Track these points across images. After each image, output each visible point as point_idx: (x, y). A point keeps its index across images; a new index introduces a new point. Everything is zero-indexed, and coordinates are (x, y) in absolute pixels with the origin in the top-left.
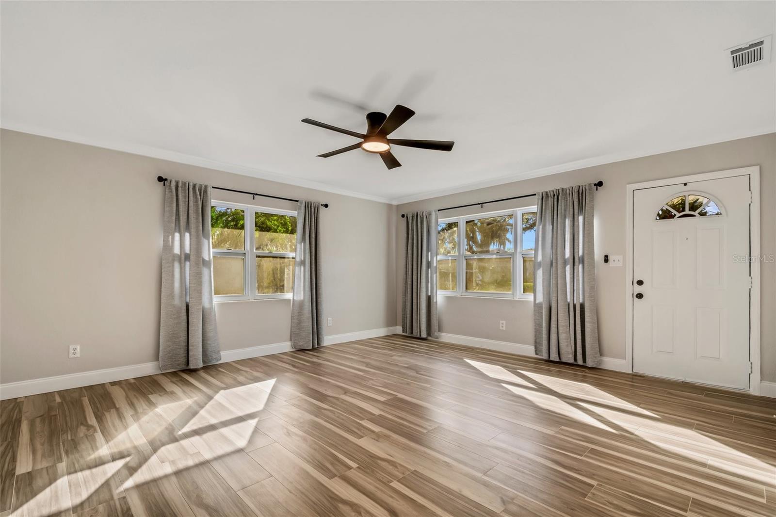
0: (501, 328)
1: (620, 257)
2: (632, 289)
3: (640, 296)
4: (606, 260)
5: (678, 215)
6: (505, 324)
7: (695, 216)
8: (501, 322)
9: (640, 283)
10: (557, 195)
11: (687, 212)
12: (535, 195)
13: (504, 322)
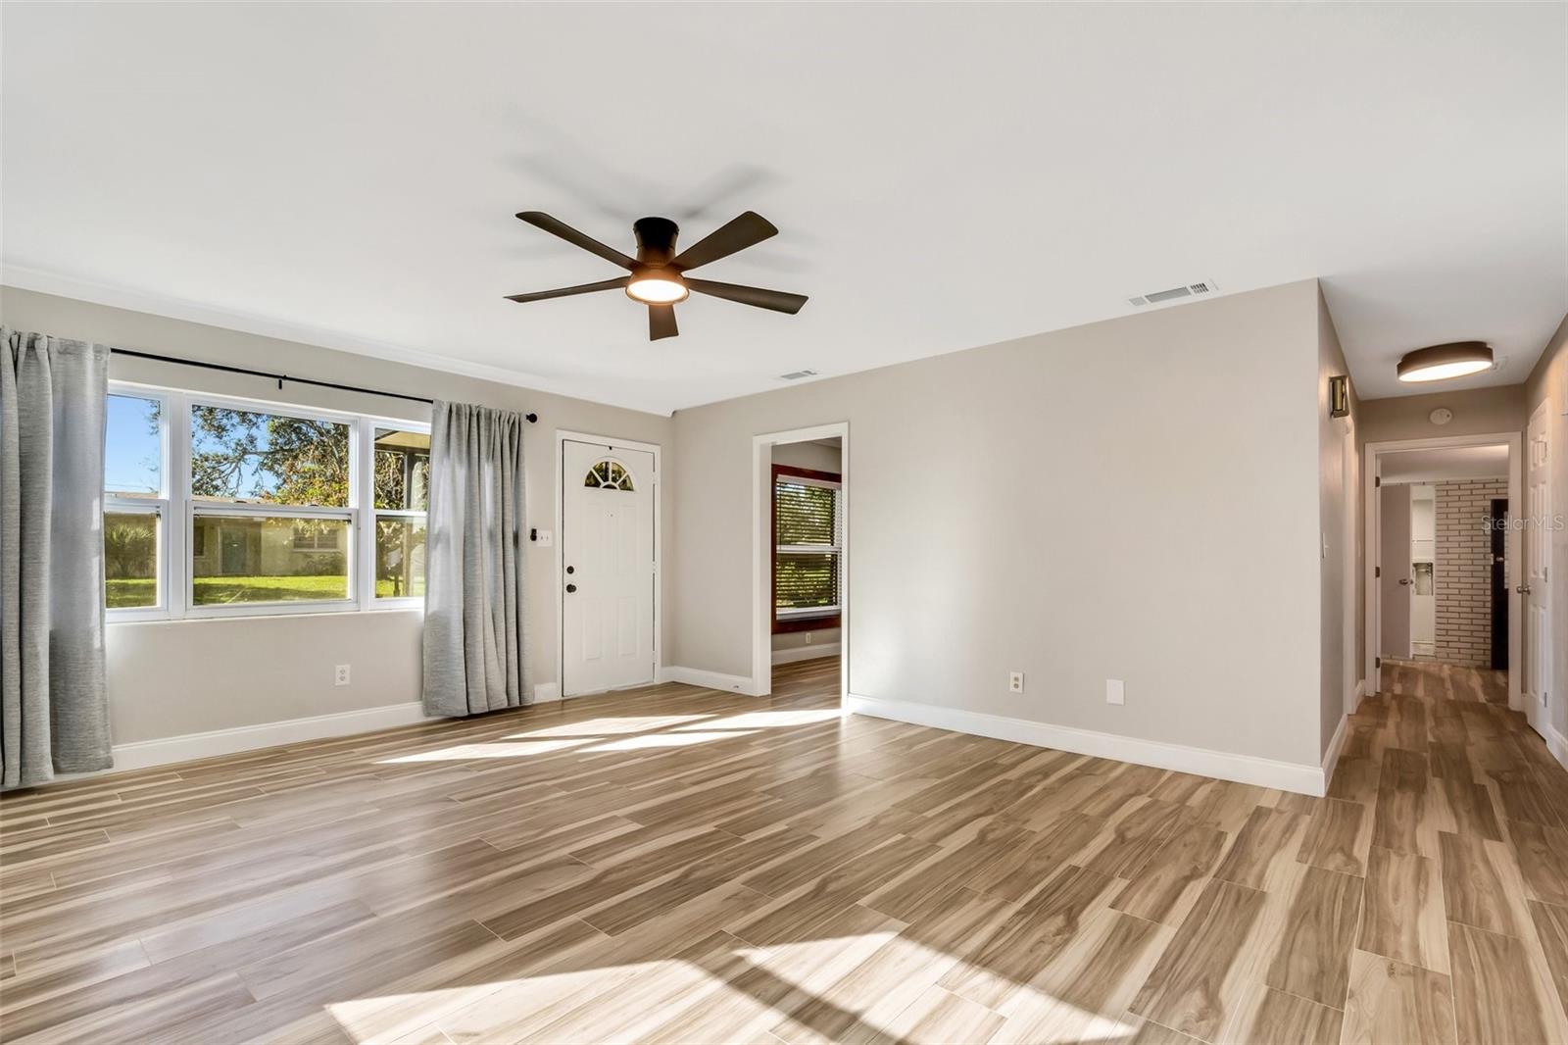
0: (339, 682)
1: (549, 533)
2: (560, 580)
3: (571, 588)
4: (534, 538)
5: (603, 484)
6: (348, 672)
7: (615, 488)
8: (339, 667)
9: (571, 570)
10: (475, 416)
11: (610, 482)
12: (431, 402)
13: (347, 667)
